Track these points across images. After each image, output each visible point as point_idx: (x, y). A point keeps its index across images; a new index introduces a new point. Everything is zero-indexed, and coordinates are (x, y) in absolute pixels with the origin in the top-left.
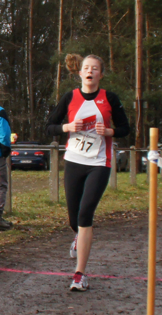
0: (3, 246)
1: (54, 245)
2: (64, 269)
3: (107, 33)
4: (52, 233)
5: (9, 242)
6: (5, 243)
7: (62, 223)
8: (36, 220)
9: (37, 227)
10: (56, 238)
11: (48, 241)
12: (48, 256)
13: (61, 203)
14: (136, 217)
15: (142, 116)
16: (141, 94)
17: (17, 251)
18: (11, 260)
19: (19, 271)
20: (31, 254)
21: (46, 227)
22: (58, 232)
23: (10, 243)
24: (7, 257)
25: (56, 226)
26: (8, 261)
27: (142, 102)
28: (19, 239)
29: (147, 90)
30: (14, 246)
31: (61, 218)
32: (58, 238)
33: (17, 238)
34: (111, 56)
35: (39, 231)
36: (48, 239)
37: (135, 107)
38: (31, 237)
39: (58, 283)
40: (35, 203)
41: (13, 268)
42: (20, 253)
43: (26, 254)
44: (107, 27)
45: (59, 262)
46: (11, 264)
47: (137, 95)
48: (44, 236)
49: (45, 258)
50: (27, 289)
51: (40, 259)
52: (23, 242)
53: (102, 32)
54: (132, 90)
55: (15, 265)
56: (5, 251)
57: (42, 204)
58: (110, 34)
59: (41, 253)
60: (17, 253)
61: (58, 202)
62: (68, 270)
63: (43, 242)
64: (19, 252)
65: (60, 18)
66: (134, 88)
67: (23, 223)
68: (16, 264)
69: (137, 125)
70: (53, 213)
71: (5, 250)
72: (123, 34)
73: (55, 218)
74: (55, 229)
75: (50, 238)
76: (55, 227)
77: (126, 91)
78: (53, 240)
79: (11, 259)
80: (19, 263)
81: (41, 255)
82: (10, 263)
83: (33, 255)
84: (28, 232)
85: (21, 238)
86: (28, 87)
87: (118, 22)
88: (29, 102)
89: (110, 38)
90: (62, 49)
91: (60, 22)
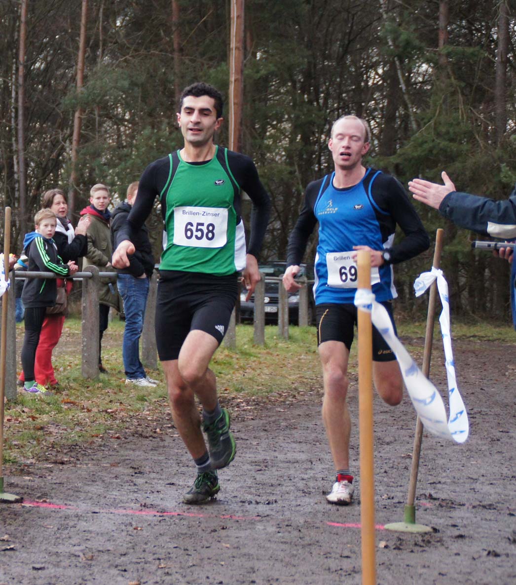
3: (172, 53)
53: (161, 51)
58: (176, 55)
72: (203, 54)
86: (15, 157)
87: (193, 31)
88: (17, 186)
89: (177, 63)
90: (84, 82)
91: (83, 30)
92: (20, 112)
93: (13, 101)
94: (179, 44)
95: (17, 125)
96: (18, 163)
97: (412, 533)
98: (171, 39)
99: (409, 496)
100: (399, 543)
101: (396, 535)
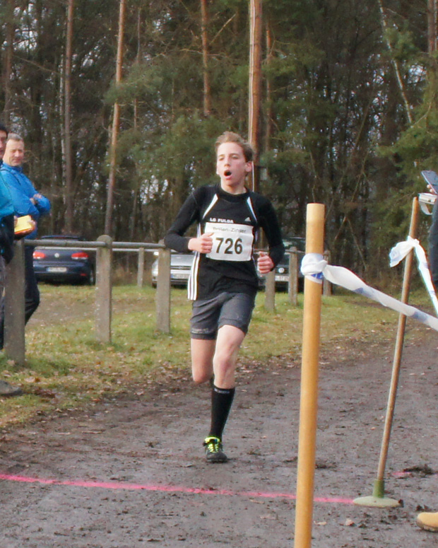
0: (4, 429)
1: (101, 427)
2: (116, 476)
3: (200, 50)
4: (97, 402)
5: (15, 420)
6: (8, 423)
7: (116, 383)
8: (68, 377)
9: (70, 391)
10: (103, 411)
11: (89, 418)
12: (87, 448)
13: (115, 345)
14: (248, 371)
17: (30, 439)
18: (17, 457)
19: (31, 480)
20: (57, 444)
21: (87, 390)
22: (107, 400)
23: (18, 422)
24: (10, 452)
25: (105, 389)
26: (13, 459)
27: (258, 169)
28: (35, 415)
30: (24, 427)
31: (114, 374)
32: (107, 412)
33: (32, 412)
34: (206, 91)
35: (74, 398)
36: (88, 414)
38: (58, 410)
39: (105, 504)
40: (69, 345)
41: (21, 473)
42: (35, 443)
43: (47, 445)
44: (200, 41)
45: (107, 461)
46: (17, 465)
48: (81, 409)
49: (81, 452)
50: (45, 519)
51: (73, 455)
52: (42, 420)
53: (192, 48)
55: (24, 467)
56: (7, 439)
57: (81, 347)
58: (204, 53)
59: (76, 441)
60: (29, 442)
61: (110, 343)
62: (124, 477)
63: (79, 421)
64: (33, 441)
65: (121, 20)
67: (45, 382)
68: (28, 466)
70: (99, 363)
71: (8, 437)
73: (104, 373)
74: (102, 394)
75: (92, 413)
76: (101, 391)
78: (99, 416)
79: (17, 454)
80: (33, 462)
81: (75, 447)
82: (15, 463)
83: (60, 446)
84: (52, 401)
85: (40, 412)
86: (62, 141)
87: (220, 31)
88: (64, 166)
89: (204, 60)
90: (123, 76)
91: (120, 29)
92: (67, 101)
93: (61, 91)
94: (207, 43)
95: (64, 112)
96: (65, 147)
97: (380, 508)
98: (201, 38)
99: (379, 470)
100: (366, 520)
101: (364, 510)
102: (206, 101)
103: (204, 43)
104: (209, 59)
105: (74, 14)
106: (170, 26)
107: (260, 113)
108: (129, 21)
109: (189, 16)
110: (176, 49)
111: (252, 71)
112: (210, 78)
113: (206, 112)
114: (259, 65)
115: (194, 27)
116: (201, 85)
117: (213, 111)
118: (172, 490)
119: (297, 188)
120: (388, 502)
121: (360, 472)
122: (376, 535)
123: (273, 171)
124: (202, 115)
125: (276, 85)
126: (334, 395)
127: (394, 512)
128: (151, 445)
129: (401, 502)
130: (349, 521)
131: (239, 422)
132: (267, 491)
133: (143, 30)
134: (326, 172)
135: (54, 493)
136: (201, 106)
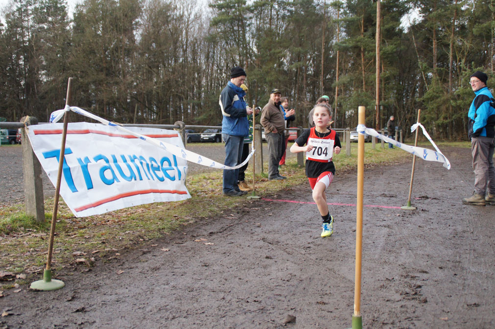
15: (379, 114)
16: (379, 102)
27: (379, 106)
29: (383, 100)
34: (364, 83)
37: (376, 109)
44: (362, 69)
47: (377, 103)
54: (374, 100)
58: (363, 72)
65: (337, 64)
66: (375, 99)
69: (377, 118)
72: (370, 72)
77: (371, 101)
89: (363, 74)
90: (338, 80)
91: (337, 66)
97: (409, 210)
99: (409, 198)
100: (404, 214)
101: (404, 211)
102: (364, 87)
103: (363, 69)
104: (365, 74)
105: (324, 62)
106: (353, 64)
107: (380, 89)
108: (340, 64)
109: (359, 62)
110: (355, 71)
111: (377, 76)
112: (365, 80)
113: (364, 90)
114: (379, 75)
115: (360, 65)
116: (362, 82)
117: (366, 89)
118: (342, 205)
119: (393, 112)
120: (412, 208)
121: (404, 198)
122: (407, 219)
123: (385, 107)
124: (362, 91)
125: (385, 80)
126: (399, 173)
127: (414, 212)
128: (338, 190)
129: (416, 208)
130: (398, 215)
131: (367, 182)
132: (372, 205)
133: (344, 66)
134: (402, 106)
135: (303, 206)
136: (362, 88)
